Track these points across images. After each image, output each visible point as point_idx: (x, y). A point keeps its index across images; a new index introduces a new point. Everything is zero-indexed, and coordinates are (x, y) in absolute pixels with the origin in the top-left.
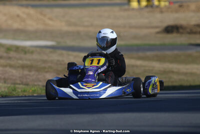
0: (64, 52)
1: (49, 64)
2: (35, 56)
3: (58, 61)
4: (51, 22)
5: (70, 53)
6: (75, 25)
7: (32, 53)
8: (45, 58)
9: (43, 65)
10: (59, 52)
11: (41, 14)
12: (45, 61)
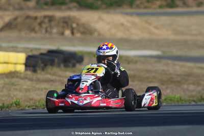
0: (170, 62)
1: (154, 74)
2: (139, 66)
3: (163, 70)
4: (156, 31)
5: (176, 62)
6: (182, 33)
7: (136, 62)
8: (150, 67)
9: (147, 75)
10: (165, 61)
11: (147, 22)
12: (148, 71)
